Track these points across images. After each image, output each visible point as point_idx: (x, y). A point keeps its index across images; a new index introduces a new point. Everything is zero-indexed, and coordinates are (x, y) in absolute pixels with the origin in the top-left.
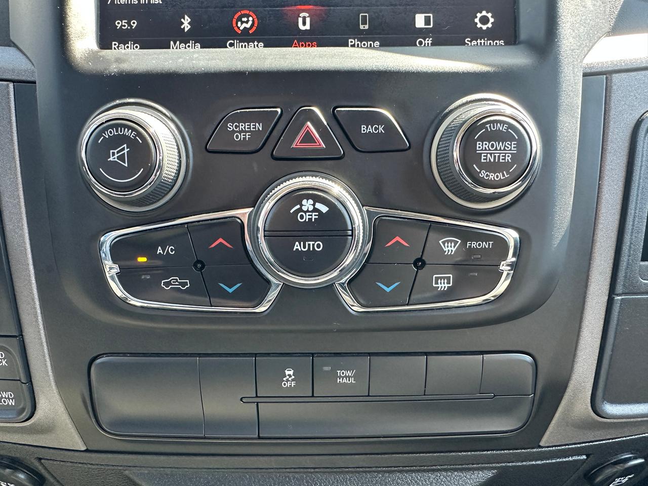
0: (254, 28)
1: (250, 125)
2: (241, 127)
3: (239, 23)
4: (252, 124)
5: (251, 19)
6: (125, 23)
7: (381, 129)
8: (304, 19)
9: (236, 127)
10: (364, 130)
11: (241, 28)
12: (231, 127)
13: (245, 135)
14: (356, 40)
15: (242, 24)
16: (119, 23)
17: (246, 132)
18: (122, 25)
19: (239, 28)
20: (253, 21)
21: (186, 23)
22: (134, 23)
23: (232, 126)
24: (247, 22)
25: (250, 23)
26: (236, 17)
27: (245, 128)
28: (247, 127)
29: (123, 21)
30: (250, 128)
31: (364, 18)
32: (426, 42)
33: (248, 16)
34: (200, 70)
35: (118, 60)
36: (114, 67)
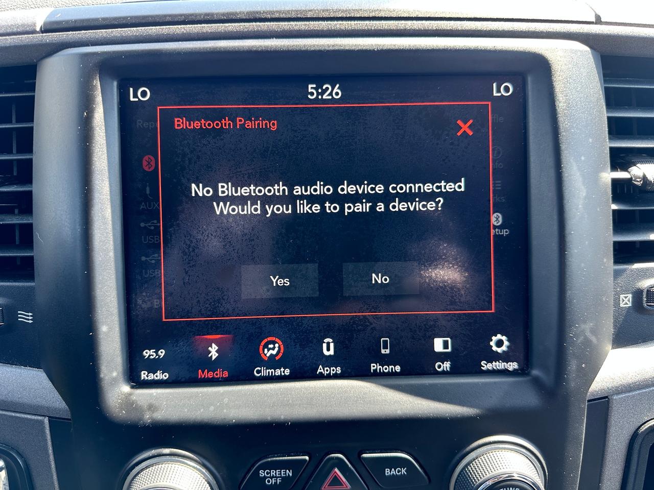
0: (281, 355)
1: (281, 472)
2: (272, 473)
3: (266, 350)
4: (282, 471)
5: (277, 345)
7: (404, 471)
8: (328, 344)
9: (267, 473)
10: (388, 473)
11: (268, 355)
12: (262, 473)
13: (277, 480)
14: (378, 364)
15: (268, 351)
16: (147, 353)
17: (277, 477)
18: (150, 355)
19: (266, 355)
20: (279, 347)
21: (214, 351)
22: (162, 352)
23: (264, 473)
24: (273, 349)
25: (277, 349)
26: (263, 344)
27: (276, 474)
28: (277, 473)
29: (152, 351)
30: (281, 474)
31: (385, 342)
32: (445, 365)
33: (274, 343)
34: (231, 422)
35: (151, 407)
36: (148, 417)
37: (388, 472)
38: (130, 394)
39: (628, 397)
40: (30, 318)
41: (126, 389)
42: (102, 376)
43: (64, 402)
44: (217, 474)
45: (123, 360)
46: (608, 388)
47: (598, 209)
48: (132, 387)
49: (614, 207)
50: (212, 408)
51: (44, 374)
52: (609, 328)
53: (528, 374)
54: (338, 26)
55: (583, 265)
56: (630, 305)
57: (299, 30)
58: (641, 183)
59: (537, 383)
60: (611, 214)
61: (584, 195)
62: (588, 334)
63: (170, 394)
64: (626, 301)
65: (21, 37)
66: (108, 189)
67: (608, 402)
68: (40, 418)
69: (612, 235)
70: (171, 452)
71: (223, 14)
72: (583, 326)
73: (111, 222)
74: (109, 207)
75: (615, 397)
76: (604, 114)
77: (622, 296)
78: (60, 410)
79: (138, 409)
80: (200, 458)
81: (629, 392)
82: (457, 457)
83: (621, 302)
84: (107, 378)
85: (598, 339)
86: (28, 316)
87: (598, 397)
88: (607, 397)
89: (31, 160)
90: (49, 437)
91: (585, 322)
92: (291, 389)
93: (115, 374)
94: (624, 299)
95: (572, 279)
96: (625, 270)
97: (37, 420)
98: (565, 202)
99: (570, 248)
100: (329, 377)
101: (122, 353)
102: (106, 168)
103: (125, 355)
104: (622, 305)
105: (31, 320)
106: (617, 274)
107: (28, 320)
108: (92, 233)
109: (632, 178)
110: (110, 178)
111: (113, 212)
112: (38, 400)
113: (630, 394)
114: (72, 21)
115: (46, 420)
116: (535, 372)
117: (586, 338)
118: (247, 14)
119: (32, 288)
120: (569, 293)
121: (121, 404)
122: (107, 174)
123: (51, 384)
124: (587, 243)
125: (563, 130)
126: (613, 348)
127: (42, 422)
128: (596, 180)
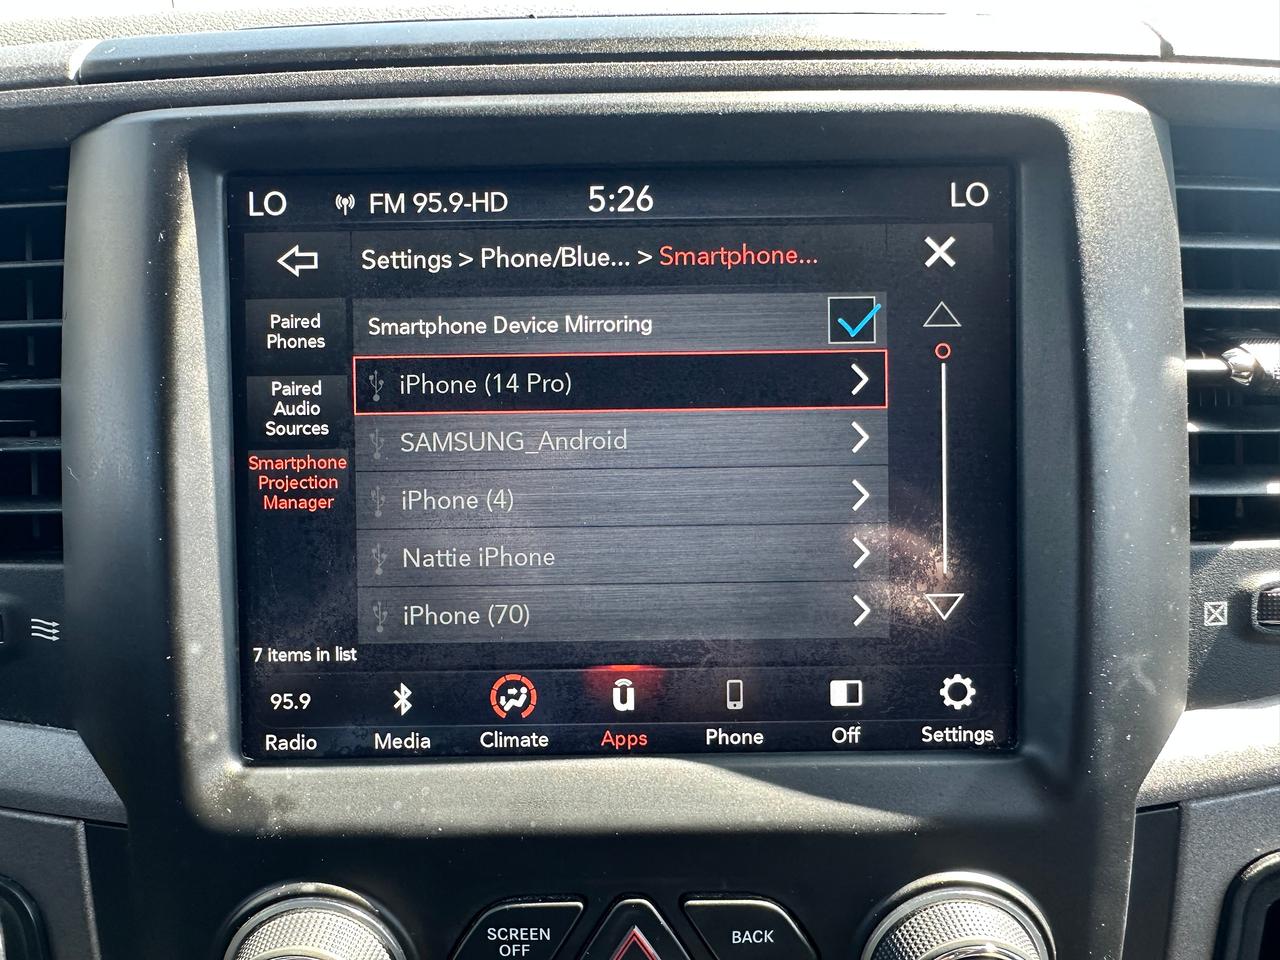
0: (531, 708)
1: (528, 932)
2: (511, 934)
3: (503, 699)
4: (531, 930)
5: (524, 690)
6: (288, 698)
7: (768, 936)
8: (624, 689)
9: (503, 934)
10: (737, 939)
11: (507, 708)
12: (493, 934)
13: (520, 948)
14: (720, 730)
15: (507, 700)
16: (276, 699)
17: (522, 942)
18: (282, 703)
19: (502, 708)
20: (529, 694)
21: (403, 700)
22: (305, 699)
23: (496, 933)
24: (517, 697)
25: (523, 698)
26: (496, 687)
27: (519, 935)
28: (522, 934)
29: (286, 695)
30: (528, 936)
31: (735, 688)
32: (850, 733)
33: (518, 685)
34: (434, 832)
35: (282, 803)
36: (274, 821)
37: (737, 937)
38: (243, 777)
39: (1220, 805)
40: (54, 631)
41: (234, 766)
42: (188, 739)
43: (115, 792)
44: (405, 934)
45: (229, 711)
46: (1179, 786)
47: (1160, 428)
48: (247, 764)
49: (1193, 428)
50: (398, 805)
51: (79, 739)
52: (1180, 668)
53: (1015, 753)
54: (648, 70)
55: (1127, 536)
56: (1226, 624)
57: (573, 78)
58: (1250, 379)
59: (1034, 770)
60: (1187, 439)
61: (1131, 397)
62: (1139, 675)
63: (319, 776)
64: (1217, 614)
65: (40, 92)
66: (206, 383)
67: (1179, 813)
68: (68, 822)
69: (1187, 480)
70: (317, 889)
71: (427, 48)
72: (1127, 659)
73: (209, 446)
74: (207, 415)
75: (1193, 805)
76: (1177, 244)
77: (1208, 605)
78: (106, 807)
79: (256, 804)
80: (373, 902)
81: (1223, 795)
82: (874, 913)
83: (1206, 617)
84: (197, 743)
85: (1159, 688)
86: (50, 628)
87: (1157, 802)
88: (1176, 804)
89: (59, 329)
90: (84, 860)
91: (1132, 650)
92: (551, 773)
93: (213, 737)
94: (1213, 610)
95: (1106, 563)
96: (1214, 553)
97: (64, 828)
98: (1093, 410)
99: (1101, 502)
100: (624, 752)
101: (229, 696)
102: (202, 342)
103: (234, 701)
104: (1207, 623)
105: (56, 635)
106: (1197, 561)
107: (51, 635)
108: (173, 464)
109: (1230, 370)
110: (208, 363)
111: (214, 426)
112: (66, 787)
113: (1226, 799)
114: (136, 60)
115: (80, 828)
116: (1030, 749)
117: (1134, 683)
118: (472, 45)
119: (59, 574)
120: (1098, 591)
121: (223, 795)
122: (204, 352)
123: (90, 758)
124: (1136, 493)
125: (1091, 270)
126: (1188, 708)
127: (72, 831)
128: (1157, 369)
